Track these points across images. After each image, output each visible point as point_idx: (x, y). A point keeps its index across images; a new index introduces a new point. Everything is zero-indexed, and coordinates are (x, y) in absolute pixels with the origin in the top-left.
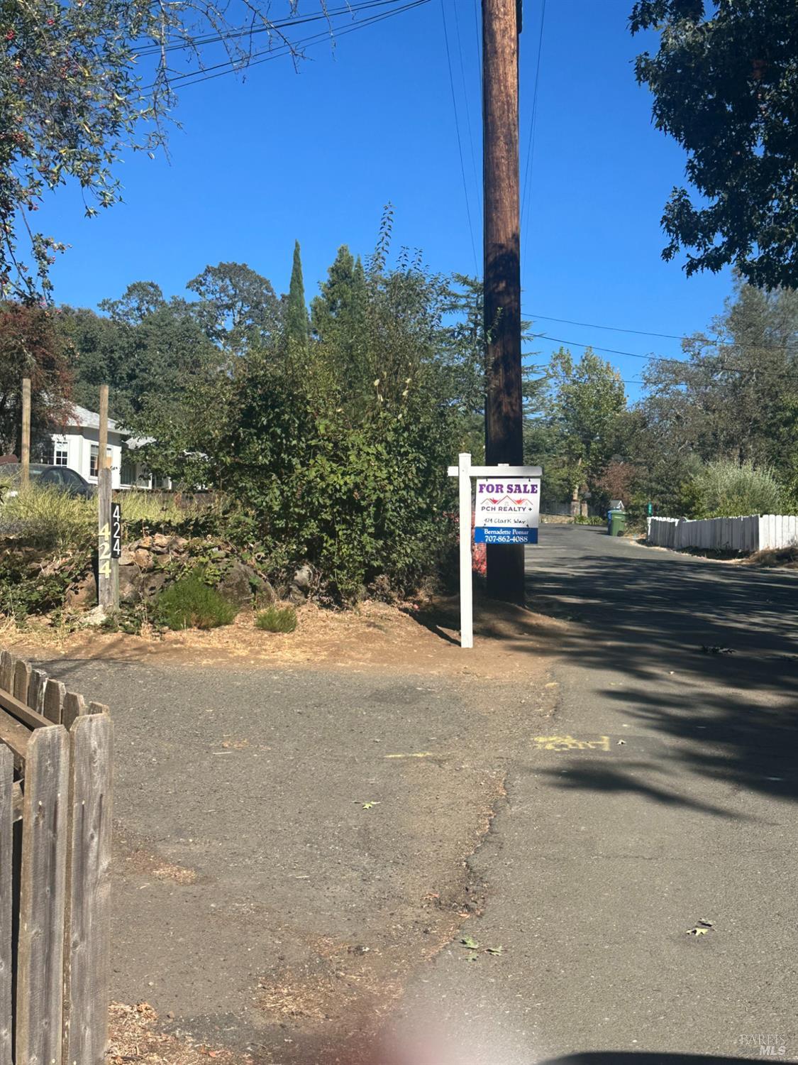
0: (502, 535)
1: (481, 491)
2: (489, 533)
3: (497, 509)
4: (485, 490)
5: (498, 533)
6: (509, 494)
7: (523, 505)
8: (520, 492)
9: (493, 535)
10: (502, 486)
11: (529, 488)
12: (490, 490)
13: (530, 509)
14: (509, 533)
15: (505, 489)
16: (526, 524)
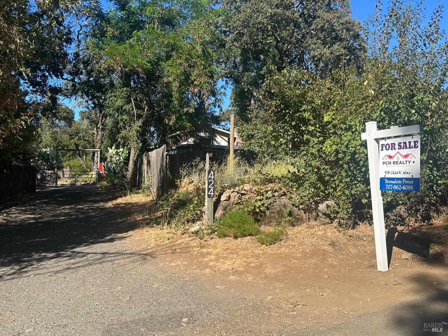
0: (396, 184)
1: (382, 150)
2: (387, 182)
3: (392, 163)
4: (384, 148)
5: (394, 182)
6: (399, 151)
7: (408, 159)
8: (406, 148)
9: (390, 184)
10: (395, 144)
11: (412, 144)
12: (387, 148)
13: (414, 162)
14: (400, 182)
15: (397, 147)
16: (411, 174)
